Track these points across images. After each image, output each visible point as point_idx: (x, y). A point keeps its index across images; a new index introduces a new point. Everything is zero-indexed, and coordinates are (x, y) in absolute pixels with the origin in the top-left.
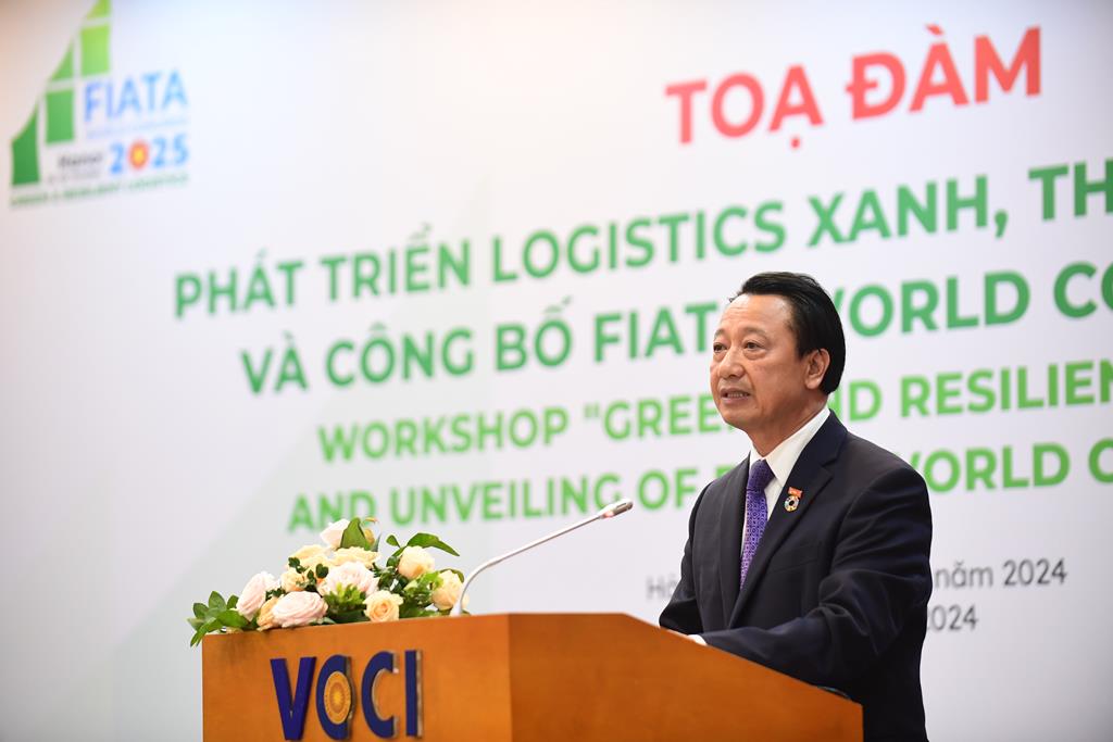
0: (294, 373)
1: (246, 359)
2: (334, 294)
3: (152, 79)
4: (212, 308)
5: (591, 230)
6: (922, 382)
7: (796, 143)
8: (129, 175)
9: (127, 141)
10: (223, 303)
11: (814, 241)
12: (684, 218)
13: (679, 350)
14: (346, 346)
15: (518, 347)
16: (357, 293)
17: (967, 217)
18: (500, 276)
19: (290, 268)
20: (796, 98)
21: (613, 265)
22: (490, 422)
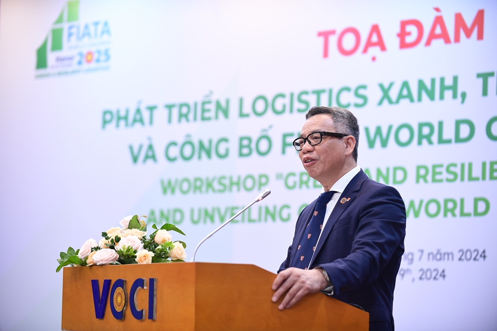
0: (151, 156)
1: (131, 148)
2: (170, 121)
3: (96, 24)
4: (118, 125)
5: (282, 96)
6: (426, 168)
7: (374, 59)
8: (85, 66)
9: (85, 51)
10: (122, 123)
11: (380, 103)
12: (323, 91)
14: (174, 144)
15: (248, 146)
16: (180, 121)
17: (448, 94)
18: (242, 115)
19: (151, 109)
20: (375, 39)
21: (291, 111)
22: (235, 179)
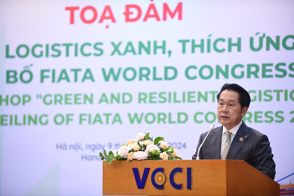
5: (40, 46)
6: (145, 94)
7: (107, 27)
11: (113, 54)
12: (71, 45)
13: (68, 81)
15: (15, 76)
17: (160, 51)
18: (8, 56)
20: (107, 14)
21: (47, 55)
22: (4, 98)
